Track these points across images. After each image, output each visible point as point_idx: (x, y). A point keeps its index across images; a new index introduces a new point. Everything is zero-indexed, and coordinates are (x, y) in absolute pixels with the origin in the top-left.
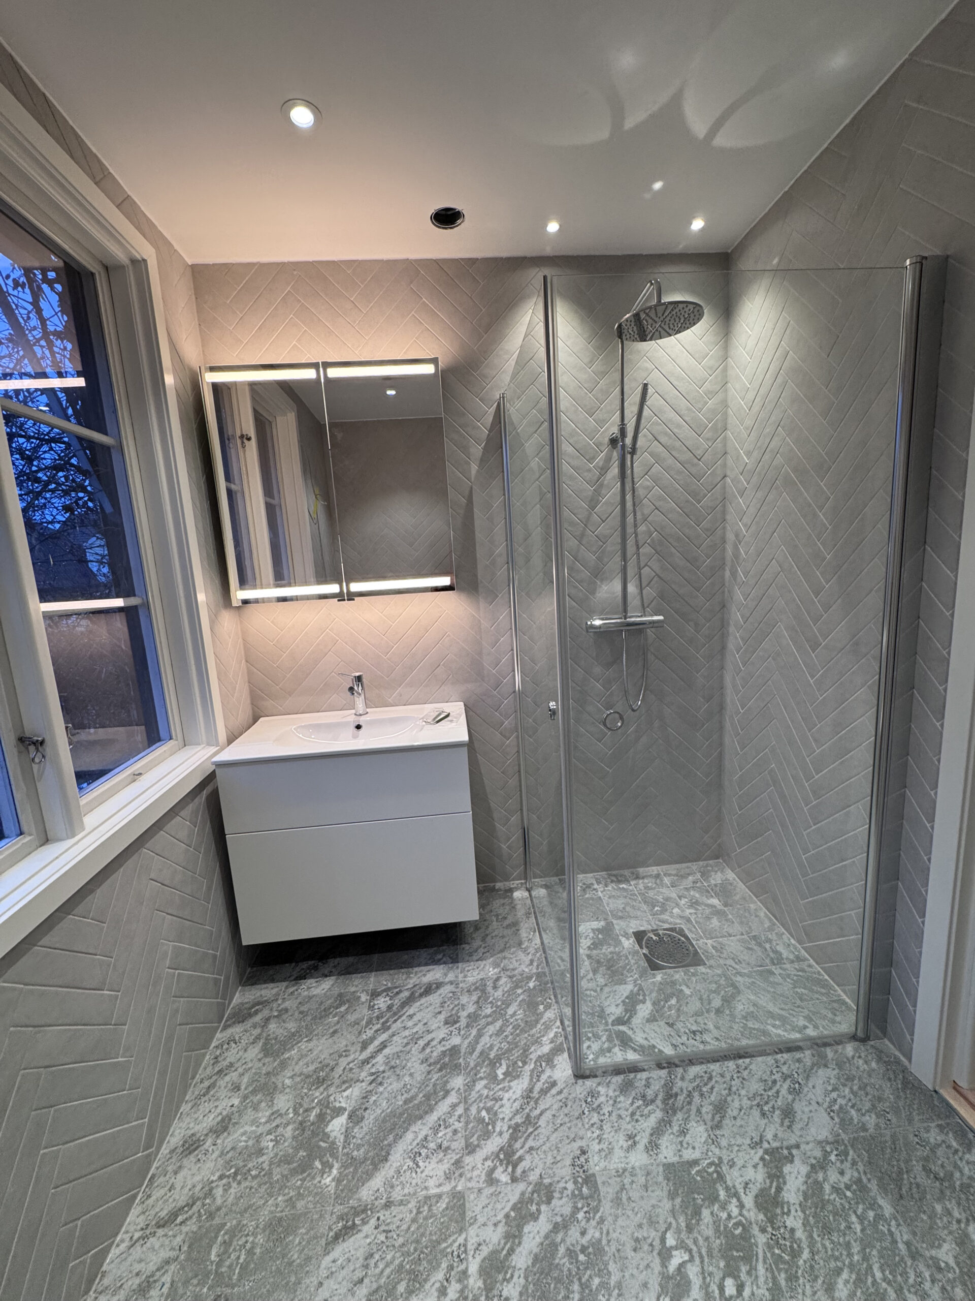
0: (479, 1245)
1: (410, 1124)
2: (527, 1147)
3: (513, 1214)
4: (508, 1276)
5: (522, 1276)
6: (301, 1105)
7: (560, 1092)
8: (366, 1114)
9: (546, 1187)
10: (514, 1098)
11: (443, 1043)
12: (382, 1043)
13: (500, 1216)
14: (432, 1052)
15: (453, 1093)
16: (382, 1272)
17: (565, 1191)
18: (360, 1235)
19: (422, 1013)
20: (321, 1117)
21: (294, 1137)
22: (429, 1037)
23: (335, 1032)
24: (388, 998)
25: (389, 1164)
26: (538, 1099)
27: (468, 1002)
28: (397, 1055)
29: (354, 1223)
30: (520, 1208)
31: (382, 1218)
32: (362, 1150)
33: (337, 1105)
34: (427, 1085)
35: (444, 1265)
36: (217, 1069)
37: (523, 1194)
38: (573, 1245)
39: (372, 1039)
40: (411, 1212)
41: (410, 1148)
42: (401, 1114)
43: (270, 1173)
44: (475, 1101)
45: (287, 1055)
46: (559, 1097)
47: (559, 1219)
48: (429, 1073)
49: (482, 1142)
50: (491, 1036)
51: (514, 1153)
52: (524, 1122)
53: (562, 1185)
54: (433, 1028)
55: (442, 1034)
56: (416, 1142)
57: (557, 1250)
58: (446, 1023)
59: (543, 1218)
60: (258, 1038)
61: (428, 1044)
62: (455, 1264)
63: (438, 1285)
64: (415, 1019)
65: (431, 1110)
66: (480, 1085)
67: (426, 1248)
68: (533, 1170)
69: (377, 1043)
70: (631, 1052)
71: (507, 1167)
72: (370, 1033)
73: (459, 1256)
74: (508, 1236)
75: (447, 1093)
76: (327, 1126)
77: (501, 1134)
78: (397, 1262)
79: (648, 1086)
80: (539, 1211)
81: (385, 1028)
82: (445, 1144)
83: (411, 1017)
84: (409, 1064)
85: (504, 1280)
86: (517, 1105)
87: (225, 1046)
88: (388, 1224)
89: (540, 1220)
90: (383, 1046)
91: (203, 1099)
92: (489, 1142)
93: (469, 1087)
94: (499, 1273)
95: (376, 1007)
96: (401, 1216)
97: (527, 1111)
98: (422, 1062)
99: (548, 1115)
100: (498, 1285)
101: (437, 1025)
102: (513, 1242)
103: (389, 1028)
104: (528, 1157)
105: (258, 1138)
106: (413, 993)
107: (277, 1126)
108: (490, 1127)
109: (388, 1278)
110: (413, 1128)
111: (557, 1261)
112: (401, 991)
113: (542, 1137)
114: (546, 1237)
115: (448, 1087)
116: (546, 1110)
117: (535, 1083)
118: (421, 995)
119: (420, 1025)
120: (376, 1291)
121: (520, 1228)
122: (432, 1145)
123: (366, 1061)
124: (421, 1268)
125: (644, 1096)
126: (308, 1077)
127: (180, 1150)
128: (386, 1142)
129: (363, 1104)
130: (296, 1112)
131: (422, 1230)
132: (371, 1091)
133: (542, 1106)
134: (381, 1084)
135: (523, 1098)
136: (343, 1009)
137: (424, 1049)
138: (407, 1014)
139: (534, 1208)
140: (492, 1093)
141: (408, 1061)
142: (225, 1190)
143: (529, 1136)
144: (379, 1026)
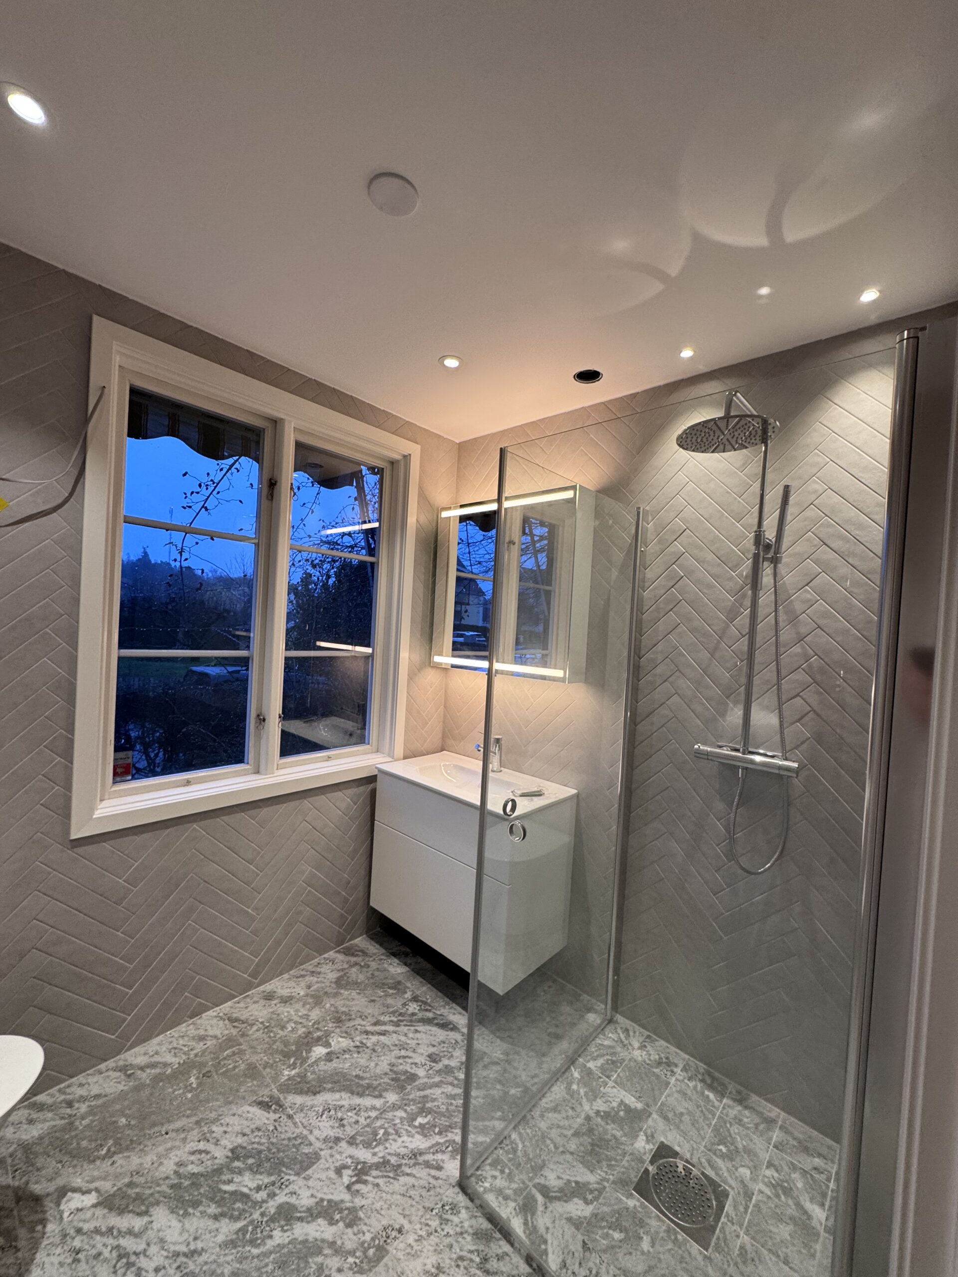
0: (295, 1193)
1: (344, 1090)
2: (377, 1181)
3: (325, 1203)
4: (285, 1228)
5: (290, 1238)
6: (319, 1023)
7: (436, 1178)
8: (335, 1060)
9: (356, 1217)
10: (407, 1145)
11: (413, 1066)
12: (385, 1031)
13: (319, 1195)
14: (401, 1064)
15: (382, 1101)
16: (254, 1143)
17: (361, 1235)
18: (266, 1114)
19: (424, 1036)
20: (319, 1039)
21: (300, 1036)
22: (410, 1054)
23: (373, 1001)
24: (418, 1008)
25: (314, 1097)
26: (419, 1164)
27: (457, 1057)
28: (384, 1046)
29: (271, 1106)
30: (332, 1207)
31: (281, 1119)
32: (313, 1076)
33: (331, 1041)
34: (376, 1080)
35: (273, 1178)
36: (313, 970)
37: (342, 1201)
38: (327, 1267)
39: (384, 1024)
40: (293, 1133)
41: (330, 1102)
42: (347, 1080)
43: (275, 1042)
44: (386, 1119)
45: (342, 991)
46: (431, 1180)
47: (339, 1243)
48: (386, 1074)
49: (361, 1146)
50: (443, 1093)
51: (366, 1174)
52: (394, 1166)
53: (365, 1228)
54: (419, 1051)
55: (418, 1059)
56: (335, 1103)
57: (318, 1256)
58: (430, 1056)
59: (333, 1229)
60: (342, 970)
61: (404, 1057)
62: (276, 1185)
63: (261, 1183)
64: (418, 1035)
65: (361, 1095)
66: (401, 1113)
67: (278, 1159)
68: (363, 1197)
69: (383, 1028)
70: (522, 1221)
71: (353, 1176)
72: (387, 1019)
73: (282, 1184)
74: (309, 1210)
75: (380, 1096)
76: (316, 1046)
77: (374, 1154)
78: (262, 1147)
79: (499, 1258)
80: (337, 1221)
81: (397, 1024)
82: (345, 1122)
83: (416, 1031)
84: (383, 1058)
85: (282, 1227)
86: (403, 1151)
87: (328, 961)
88: (280, 1125)
89: (331, 1228)
90: (383, 1033)
91: (295, 979)
92: (364, 1150)
93: (394, 1107)
94: (284, 1220)
95: (407, 1007)
96: (287, 1128)
97: (404, 1162)
98: (390, 1064)
99: (410, 1180)
100: (277, 1224)
101: (422, 1051)
102: (307, 1217)
103: (398, 1026)
104: (370, 1187)
105: (290, 1020)
106: (434, 1019)
107: (301, 1023)
108: (374, 1143)
109: (252, 1149)
110: (343, 1094)
111: (310, 1260)
112: (430, 1011)
113: (391, 1186)
114: (323, 1241)
115: (384, 1094)
116: (414, 1176)
117: (429, 1153)
118: (437, 1025)
119: (415, 1042)
120: (245, 1148)
121: (318, 1216)
122: (340, 1115)
123: (367, 1033)
124: (266, 1165)
125: (486, 1260)
126: (337, 1012)
127: (265, 994)
128: (325, 1085)
129: (339, 1053)
130: (313, 1025)
131: (286, 1148)
132: (350, 1051)
133: (414, 1171)
134: (359, 1052)
135: (412, 1152)
136: (391, 991)
137: (399, 1058)
138: (416, 1028)
139: (337, 1217)
140: (399, 1126)
141: (384, 1055)
142: (257, 1030)
143: (386, 1177)
144: (395, 1019)
